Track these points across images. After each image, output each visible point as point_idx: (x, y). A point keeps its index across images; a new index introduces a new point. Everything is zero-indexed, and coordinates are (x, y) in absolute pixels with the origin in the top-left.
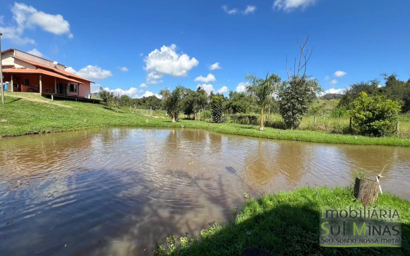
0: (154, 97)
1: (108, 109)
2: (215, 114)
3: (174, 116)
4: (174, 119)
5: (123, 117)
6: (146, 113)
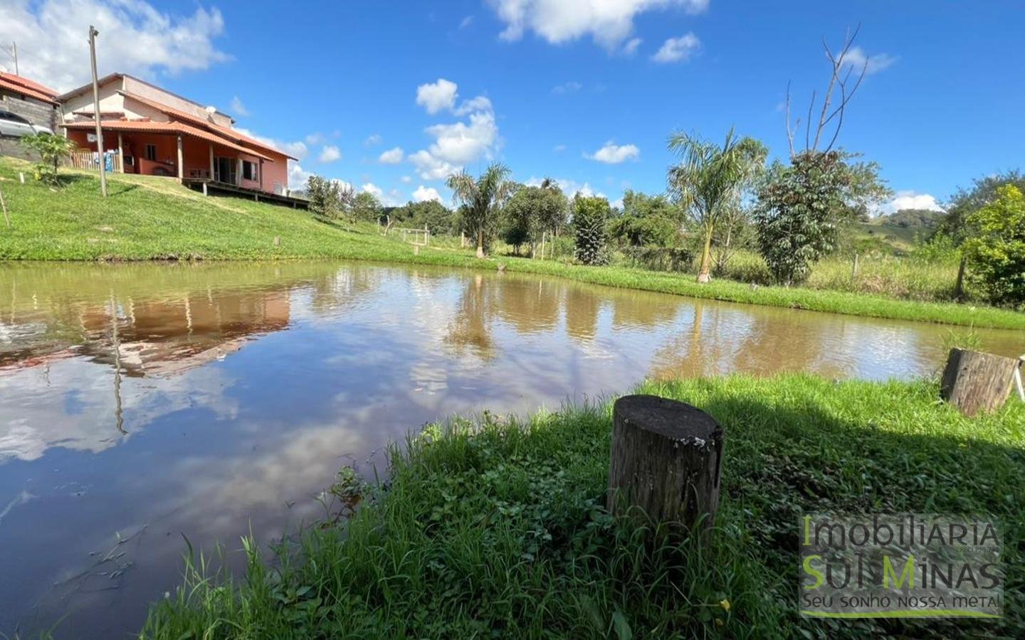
0: (434, 204)
1: (325, 222)
2: (582, 243)
3: (480, 241)
4: (480, 248)
5: (361, 242)
6: (414, 240)
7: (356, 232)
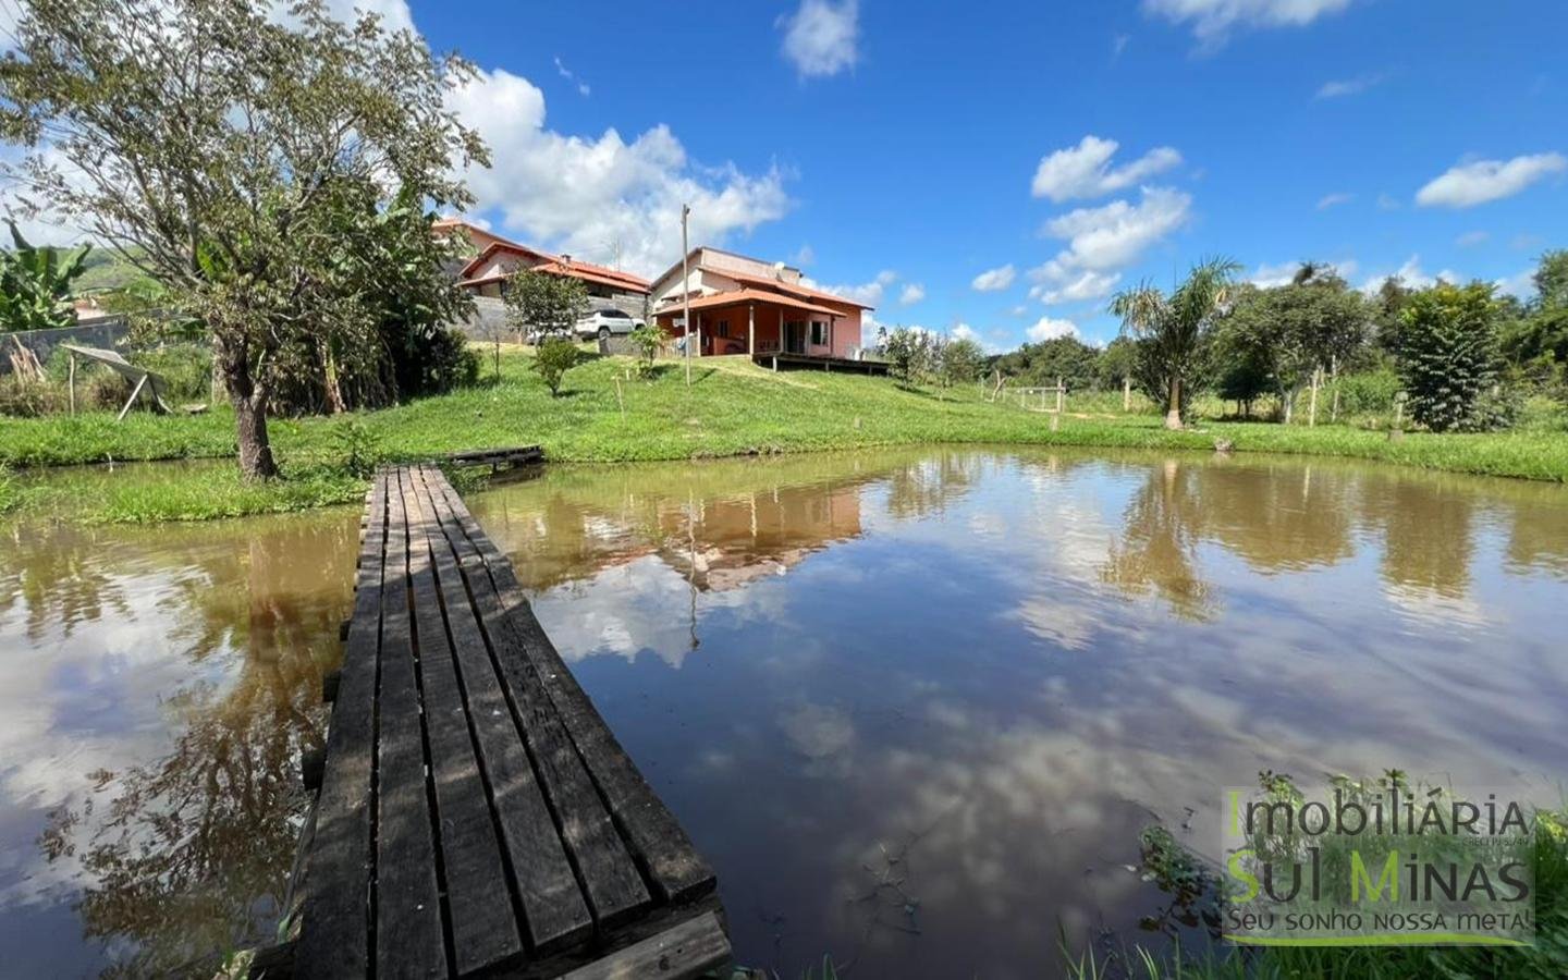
0: (1068, 341)
1: (909, 390)
3: (1175, 399)
4: (1174, 413)
6: (1038, 403)
7: (952, 401)
